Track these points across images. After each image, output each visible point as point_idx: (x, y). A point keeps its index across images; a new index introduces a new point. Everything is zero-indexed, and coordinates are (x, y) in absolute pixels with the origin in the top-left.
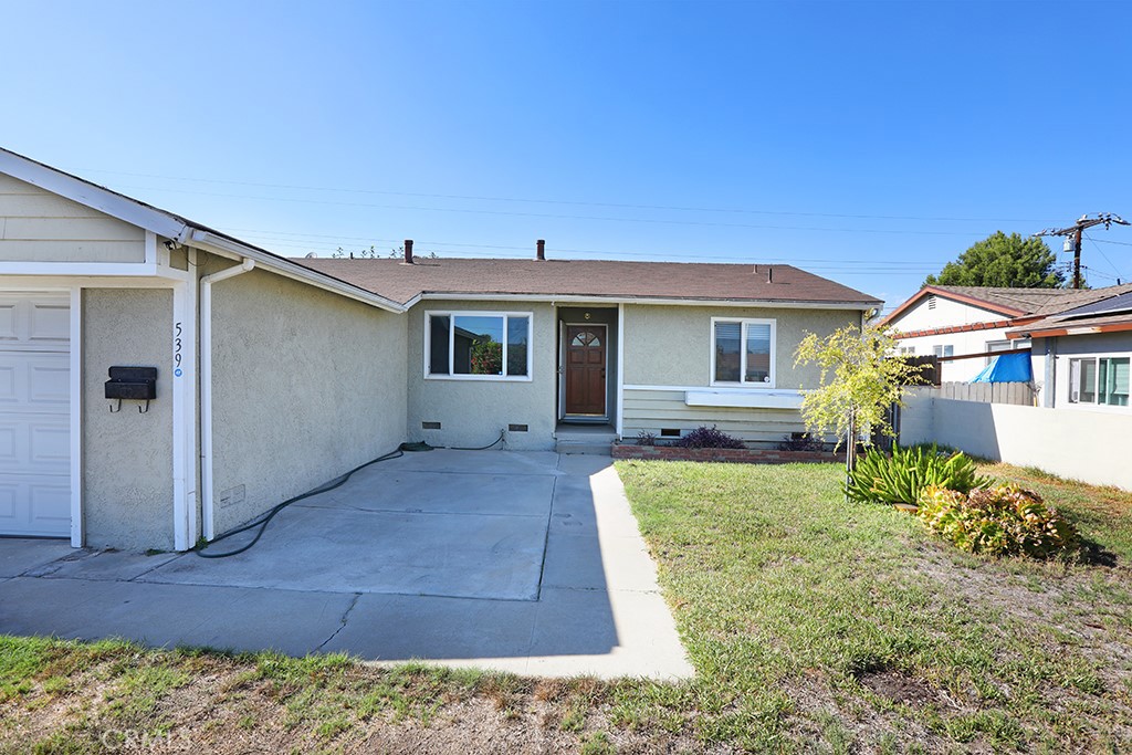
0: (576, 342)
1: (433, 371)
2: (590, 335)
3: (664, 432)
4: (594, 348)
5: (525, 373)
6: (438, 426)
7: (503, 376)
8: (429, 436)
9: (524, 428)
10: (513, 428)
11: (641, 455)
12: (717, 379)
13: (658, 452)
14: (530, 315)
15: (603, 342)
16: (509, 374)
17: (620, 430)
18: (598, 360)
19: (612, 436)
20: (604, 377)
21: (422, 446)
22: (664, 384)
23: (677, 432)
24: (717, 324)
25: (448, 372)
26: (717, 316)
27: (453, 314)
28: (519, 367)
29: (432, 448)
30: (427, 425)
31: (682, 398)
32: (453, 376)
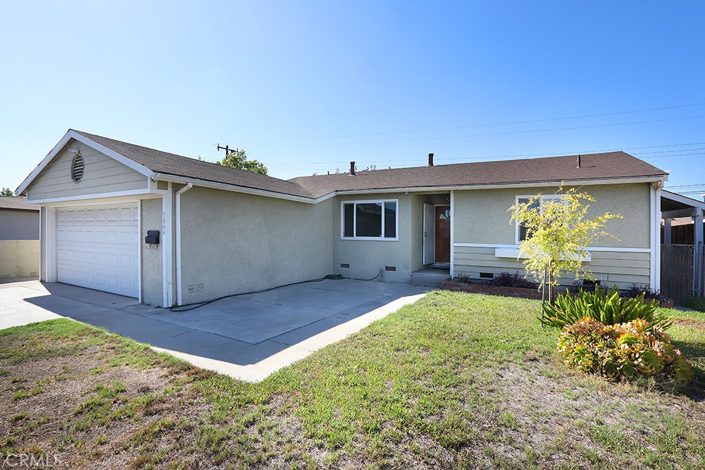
0: (442, 217)
1: (346, 235)
3: (482, 275)
5: (394, 236)
6: (347, 266)
7: (382, 238)
8: (343, 271)
9: (393, 269)
10: (388, 268)
11: (459, 288)
12: (521, 239)
13: (471, 288)
14: (397, 200)
16: (385, 236)
17: (452, 272)
19: (447, 276)
21: (340, 277)
22: (482, 242)
23: (491, 275)
24: (520, 200)
25: (353, 236)
27: (356, 202)
28: (391, 232)
29: (343, 278)
30: (343, 265)
31: (492, 252)
32: (355, 238)
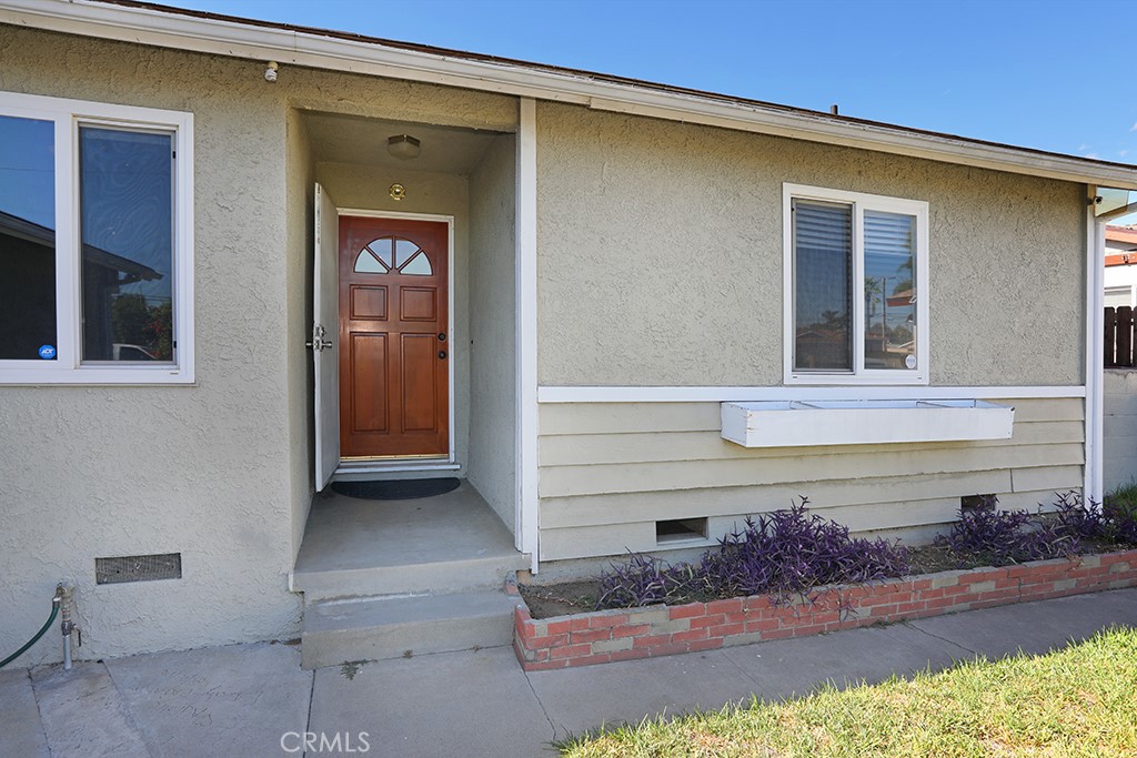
0: (366, 263)
2: (406, 248)
3: (666, 529)
4: (415, 284)
9: (168, 565)
10: (114, 569)
11: (626, 643)
12: (801, 363)
13: (685, 624)
14: (183, 126)
15: (439, 263)
17: (529, 538)
18: (425, 311)
19: (505, 558)
20: (444, 355)
23: (696, 526)
24: (800, 207)
26: (799, 181)
31: (711, 424)
